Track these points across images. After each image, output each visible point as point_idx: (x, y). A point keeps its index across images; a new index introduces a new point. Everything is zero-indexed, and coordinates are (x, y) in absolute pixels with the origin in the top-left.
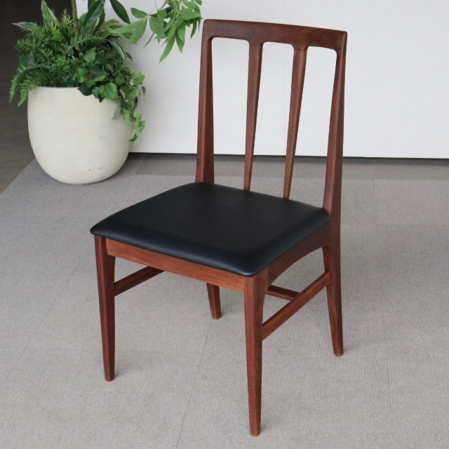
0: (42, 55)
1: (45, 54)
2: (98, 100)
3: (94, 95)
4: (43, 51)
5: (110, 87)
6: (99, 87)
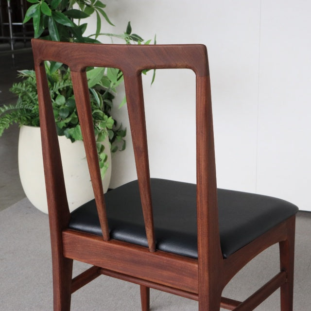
0: (29, 98)
1: (32, 97)
2: (69, 140)
3: (66, 136)
4: (30, 95)
5: (78, 129)
6: (70, 128)
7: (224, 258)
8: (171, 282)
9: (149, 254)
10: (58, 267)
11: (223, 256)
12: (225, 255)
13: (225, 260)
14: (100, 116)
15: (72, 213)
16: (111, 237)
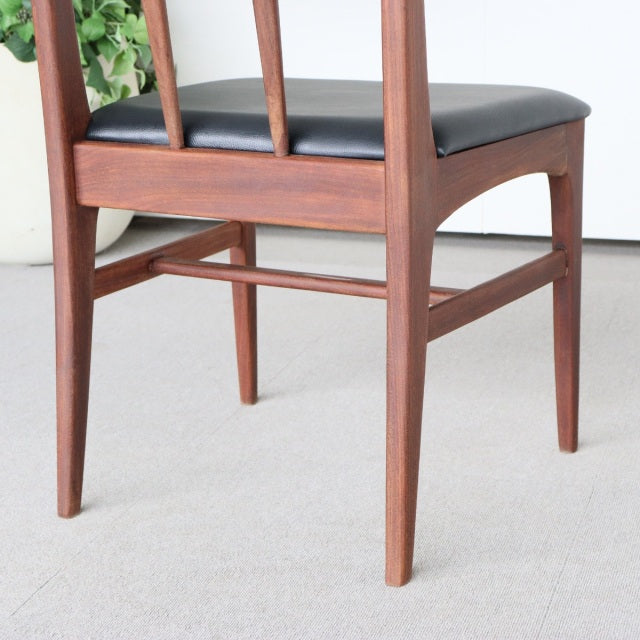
7: (439, 156)
8: (325, 216)
9: (275, 161)
10: (66, 225)
11: (437, 151)
12: (441, 150)
13: (440, 160)
14: (120, 17)
15: (95, 112)
16: (186, 143)
